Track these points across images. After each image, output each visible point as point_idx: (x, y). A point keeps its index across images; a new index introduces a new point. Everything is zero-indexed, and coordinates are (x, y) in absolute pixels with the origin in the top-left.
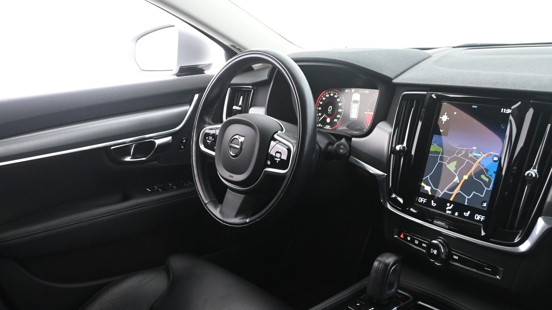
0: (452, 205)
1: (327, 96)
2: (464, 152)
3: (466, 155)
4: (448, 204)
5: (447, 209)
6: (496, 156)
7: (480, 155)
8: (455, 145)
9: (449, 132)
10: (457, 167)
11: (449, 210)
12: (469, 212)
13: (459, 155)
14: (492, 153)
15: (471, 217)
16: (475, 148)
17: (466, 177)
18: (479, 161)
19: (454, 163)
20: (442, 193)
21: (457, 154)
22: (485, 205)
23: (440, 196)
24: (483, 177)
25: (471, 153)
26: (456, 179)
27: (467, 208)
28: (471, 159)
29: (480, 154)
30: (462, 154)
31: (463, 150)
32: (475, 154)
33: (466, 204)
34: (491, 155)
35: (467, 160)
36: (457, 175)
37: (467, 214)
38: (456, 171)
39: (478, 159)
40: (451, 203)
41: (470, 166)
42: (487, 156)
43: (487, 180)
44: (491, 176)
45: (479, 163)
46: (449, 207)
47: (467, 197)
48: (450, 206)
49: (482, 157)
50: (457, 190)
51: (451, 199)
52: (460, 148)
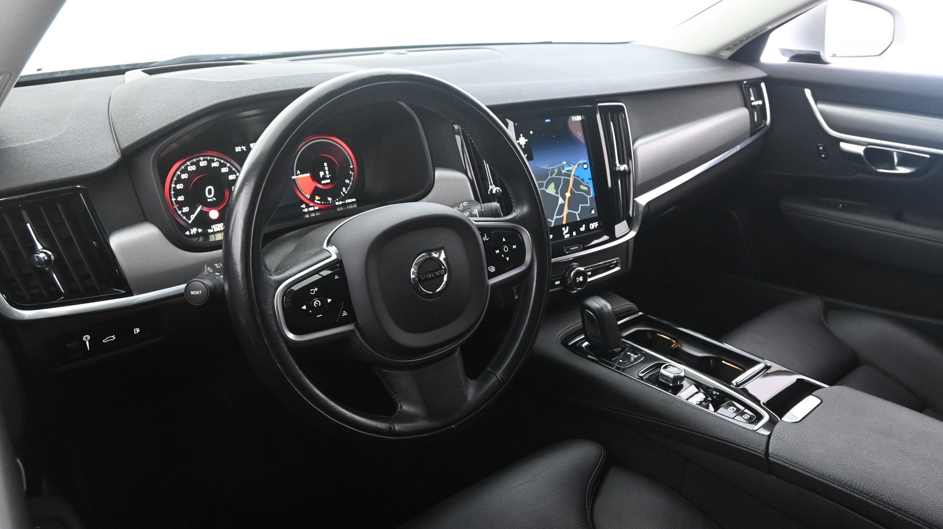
0: (568, 227)
1: (192, 168)
2: (556, 171)
3: (560, 173)
4: (564, 229)
5: (564, 234)
6: (585, 163)
7: (571, 168)
8: (545, 167)
9: (533, 155)
10: (556, 188)
11: (566, 234)
12: (584, 226)
13: (554, 175)
14: (580, 162)
15: (587, 227)
16: (564, 163)
17: (568, 195)
18: (572, 174)
19: (552, 185)
20: (553, 222)
21: (551, 175)
22: (593, 212)
23: (552, 225)
24: (582, 187)
25: (563, 169)
26: (561, 201)
27: (580, 224)
28: (565, 175)
29: (571, 166)
30: (556, 173)
31: (555, 168)
32: (567, 169)
33: (579, 219)
34: (580, 164)
35: (563, 177)
36: (559, 196)
37: (583, 229)
38: (557, 193)
39: (571, 172)
40: (565, 226)
41: (567, 182)
42: (578, 166)
43: (586, 188)
44: (588, 183)
45: (574, 176)
46: (565, 231)
47: (577, 213)
48: (566, 229)
49: (573, 168)
50: (566, 211)
51: (564, 222)
52: (551, 168)
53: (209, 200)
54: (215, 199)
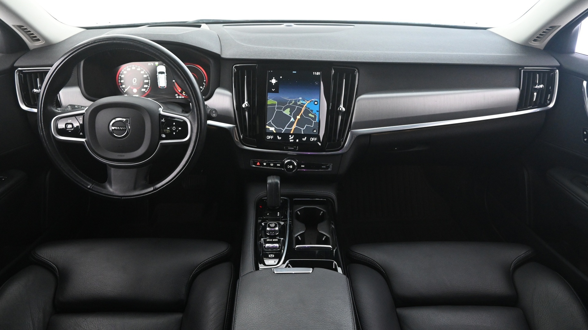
0: (293, 136)
1: (129, 69)
2: (293, 102)
3: (295, 103)
4: (290, 136)
5: (290, 139)
6: (316, 101)
7: (306, 102)
8: (286, 98)
9: (280, 90)
10: (291, 112)
11: (291, 139)
12: (306, 138)
13: (291, 104)
14: (312, 100)
15: (308, 139)
16: (300, 98)
17: (298, 117)
18: (305, 106)
19: (289, 109)
20: (284, 130)
21: (289, 103)
22: (315, 131)
23: (283, 132)
24: (310, 115)
25: (299, 101)
26: (292, 119)
27: (304, 136)
28: (299, 105)
29: (305, 101)
30: (293, 103)
31: (293, 100)
32: (302, 102)
33: (302, 133)
34: (312, 101)
35: (297, 106)
36: (292, 117)
37: (305, 139)
38: (291, 114)
39: (304, 104)
40: (292, 135)
41: (299, 110)
42: (310, 102)
43: (313, 116)
44: (315, 113)
45: (306, 107)
46: (291, 138)
47: (302, 129)
48: (292, 137)
49: (306, 103)
50: (294, 126)
51: (292, 132)
52: (290, 99)
53: (134, 84)
54: (136, 84)
